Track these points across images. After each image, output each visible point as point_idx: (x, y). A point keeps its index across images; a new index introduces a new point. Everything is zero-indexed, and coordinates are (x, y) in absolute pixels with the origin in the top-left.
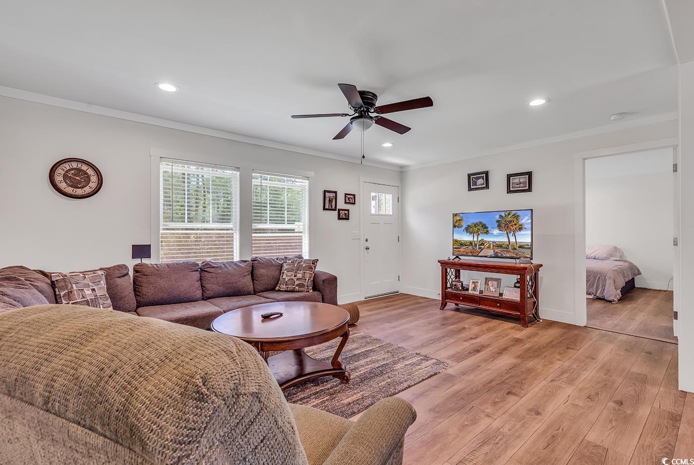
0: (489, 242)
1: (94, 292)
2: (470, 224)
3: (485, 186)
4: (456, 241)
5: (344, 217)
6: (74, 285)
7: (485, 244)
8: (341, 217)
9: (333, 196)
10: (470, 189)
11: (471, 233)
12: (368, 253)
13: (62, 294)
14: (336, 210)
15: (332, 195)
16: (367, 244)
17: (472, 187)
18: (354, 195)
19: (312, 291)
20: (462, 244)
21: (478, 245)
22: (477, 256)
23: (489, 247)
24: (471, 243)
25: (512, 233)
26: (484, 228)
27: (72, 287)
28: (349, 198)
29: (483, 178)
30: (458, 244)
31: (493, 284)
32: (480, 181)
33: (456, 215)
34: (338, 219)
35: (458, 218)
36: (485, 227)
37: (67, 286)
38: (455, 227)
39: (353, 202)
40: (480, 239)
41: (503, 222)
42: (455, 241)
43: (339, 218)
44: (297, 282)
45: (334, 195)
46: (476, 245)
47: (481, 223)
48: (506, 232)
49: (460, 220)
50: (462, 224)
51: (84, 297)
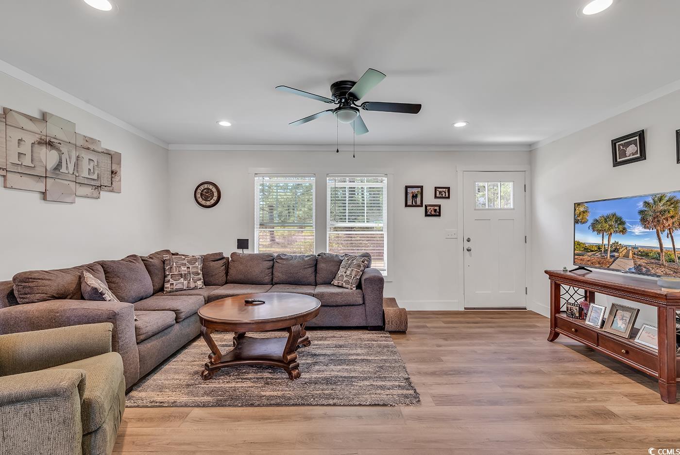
0: (626, 247)
1: (188, 269)
2: (597, 218)
3: (638, 155)
4: (579, 244)
5: (433, 213)
6: (174, 263)
7: (621, 250)
8: (429, 213)
9: (417, 192)
10: (616, 164)
11: (599, 231)
12: (471, 255)
13: (167, 268)
14: (422, 206)
15: (415, 190)
16: (468, 245)
17: (618, 160)
18: (449, 189)
19: (355, 289)
20: (587, 249)
21: (609, 252)
22: (608, 269)
23: (626, 256)
24: (599, 248)
25: (667, 231)
26: (618, 224)
27: (173, 264)
28: (440, 192)
29: (635, 142)
30: (581, 249)
31: (624, 316)
32: (632, 150)
33: (578, 205)
34: (425, 216)
35: (582, 209)
36: (620, 222)
37: (170, 263)
38: (577, 222)
39: (447, 196)
40: (612, 241)
41: (651, 213)
42: (577, 244)
43: (427, 215)
44: (345, 279)
45: (419, 189)
46: (606, 251)
47: (614, 215)
48: (655, 230)
49: (584, 212)
50: (588, 218)
51: (179, 271)
